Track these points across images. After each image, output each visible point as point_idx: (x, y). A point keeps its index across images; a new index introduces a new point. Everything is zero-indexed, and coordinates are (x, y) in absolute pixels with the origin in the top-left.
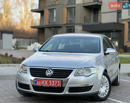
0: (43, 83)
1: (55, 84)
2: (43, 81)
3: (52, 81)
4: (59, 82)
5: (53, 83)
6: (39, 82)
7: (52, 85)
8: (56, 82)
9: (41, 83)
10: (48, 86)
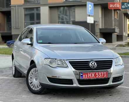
0: (90, 76)
1: (101, 76)
2: (90, 74)
3: (98, 73)
4: (105, 73)
5: (100, 74)
6: (85, 76)
7: (99, 77)
8: (103, 73)
9: (88, 76)
10: (95, 78)
